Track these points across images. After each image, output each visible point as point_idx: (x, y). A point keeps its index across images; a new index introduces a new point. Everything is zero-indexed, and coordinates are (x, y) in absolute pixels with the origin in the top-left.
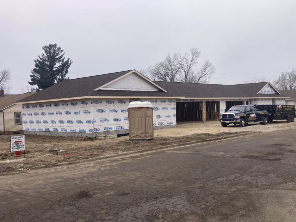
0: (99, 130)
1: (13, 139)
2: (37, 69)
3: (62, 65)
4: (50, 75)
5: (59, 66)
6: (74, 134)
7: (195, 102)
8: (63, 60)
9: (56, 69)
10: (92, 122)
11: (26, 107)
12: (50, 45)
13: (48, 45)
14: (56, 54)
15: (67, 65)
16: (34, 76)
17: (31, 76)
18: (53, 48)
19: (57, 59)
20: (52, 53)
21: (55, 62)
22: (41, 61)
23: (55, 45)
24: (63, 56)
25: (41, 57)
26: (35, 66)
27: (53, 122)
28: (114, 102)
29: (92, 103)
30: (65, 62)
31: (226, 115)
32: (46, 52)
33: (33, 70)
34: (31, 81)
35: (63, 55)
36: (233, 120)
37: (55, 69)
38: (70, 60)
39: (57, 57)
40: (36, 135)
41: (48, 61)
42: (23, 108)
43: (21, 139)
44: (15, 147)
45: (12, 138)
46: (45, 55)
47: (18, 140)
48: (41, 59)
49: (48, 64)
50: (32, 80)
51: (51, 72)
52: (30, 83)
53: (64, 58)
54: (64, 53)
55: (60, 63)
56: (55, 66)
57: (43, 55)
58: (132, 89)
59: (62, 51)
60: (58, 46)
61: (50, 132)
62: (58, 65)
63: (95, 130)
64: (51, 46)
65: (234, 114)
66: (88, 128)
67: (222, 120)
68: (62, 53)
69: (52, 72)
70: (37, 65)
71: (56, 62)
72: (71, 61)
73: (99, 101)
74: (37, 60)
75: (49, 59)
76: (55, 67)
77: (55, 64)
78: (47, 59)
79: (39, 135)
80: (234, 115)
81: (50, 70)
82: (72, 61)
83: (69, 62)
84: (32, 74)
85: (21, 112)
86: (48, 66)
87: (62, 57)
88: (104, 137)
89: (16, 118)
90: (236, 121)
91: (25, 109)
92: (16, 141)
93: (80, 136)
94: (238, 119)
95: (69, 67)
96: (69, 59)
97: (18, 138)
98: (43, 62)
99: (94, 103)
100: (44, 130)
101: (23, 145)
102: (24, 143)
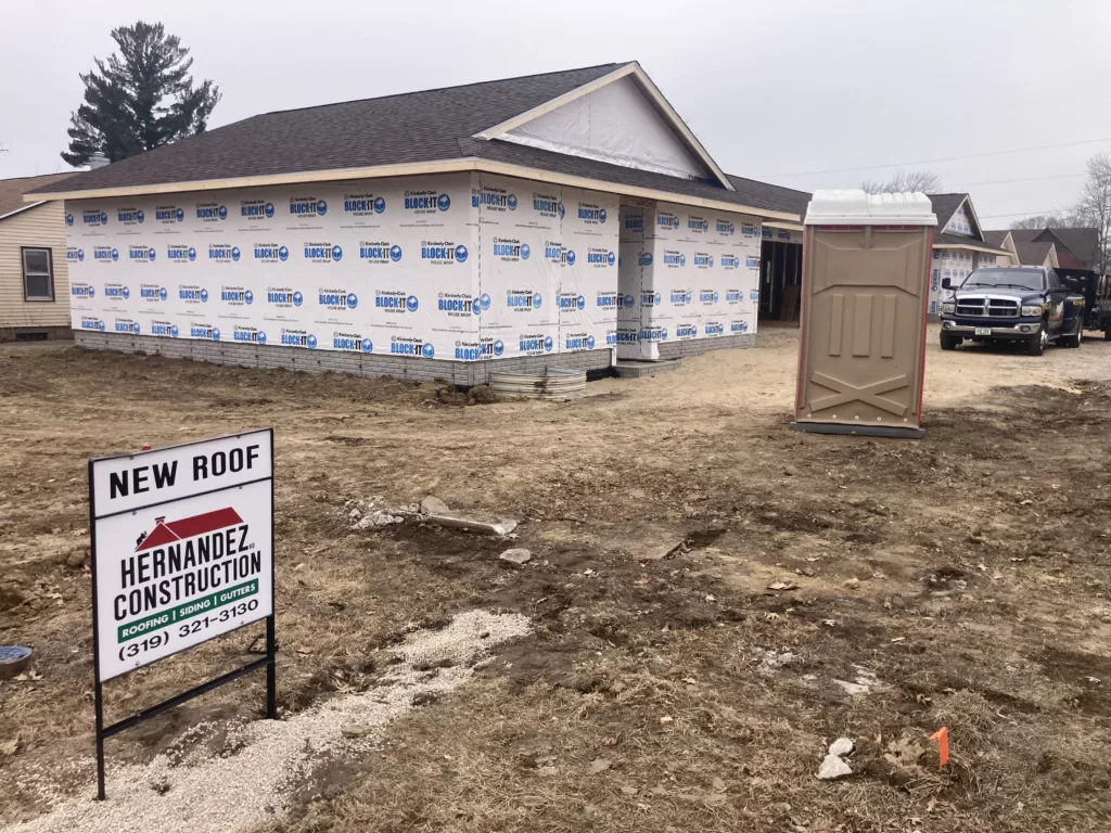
0: (501, 349)
1: (133, 500)
2: (94, 107)
3: (186, 101)
4: (141, 135)
5: (175, 107)
6: (359, 362)
7: (791, 245)
8: (186, 86)
9: (164, 115)
10: (475, 308)
11: (87, 219)
12: (139, 25)
13: (131, 24)
14: (161, 61)
15: (202, 105)
16: (83, 133)
17: (72, 133)
18: (153, 39)
19: (167, 79)
20: (148, 57)
21: (157, 90)
22: (108, 81)
23: (159, 29)
24: (188, 70)
25: (107, 67)
26: (83, 97)
27: (235, 296)
28: (563, 212)
29: (475, 203)
30: (193, 92)
31: (981, 301)
32: (123, 49)
33: (76, 112)
34: (70, 153)
35: (188, 65)
36: (1012, 325)
37: (157, 116)
38: (211, 88)
39: (166, 72)
40: (144, 354)
41: (134, 86)
42: (70, 221)
43: (229, 478)
44: (150, 598)
45: (118, 485)
46: (123, 61)
47: (189, 498)
48: (106, 74)
49: (134, 94)
50: (73, 147)
51: (144, 125)
52: (66, 157)
53: (190, 81)
54: (192, 59)
55: (178, 94)
56: (158, 104)
57: (115, 59)
58: (615, 158)
59: (183, 52)
60: (167, 33)
61: (218, 342)
62: (167, 101)
63: (484, 351)
64: (142, 32)
65: (1018, 300)
66: (445, 339)
67: (954, 324)
68: (184, 61)
69: (147, 123)
70: (90, 95)
71: (162, 91)
72: (215, 92)
73: (506, 194)
74: (93, 77)
75: (136, 78)
76: (159, 109)
77: (159, 98)
78: (129, 76)
79: (158, 355)
80: (1019, 303)
81: (139, 118)
82: (219, 91)
83: (211, 94)
84: (72, 126)
85: (50, 249)
86: (133, 104)
87: (183, 75)
88: (537, 385)
89: (27, 274)
90: (1022, 328)
91: (80, 226)
92: (174, 514)
93: (396, 376)
94: (1031, 319)
95: (209, 112)
96: (210, 83)
97: (199, 467)
98: (115, 84)
99: (483, 206)
100: (185, 333)
101: (256, 563)
102: (260, 538)
